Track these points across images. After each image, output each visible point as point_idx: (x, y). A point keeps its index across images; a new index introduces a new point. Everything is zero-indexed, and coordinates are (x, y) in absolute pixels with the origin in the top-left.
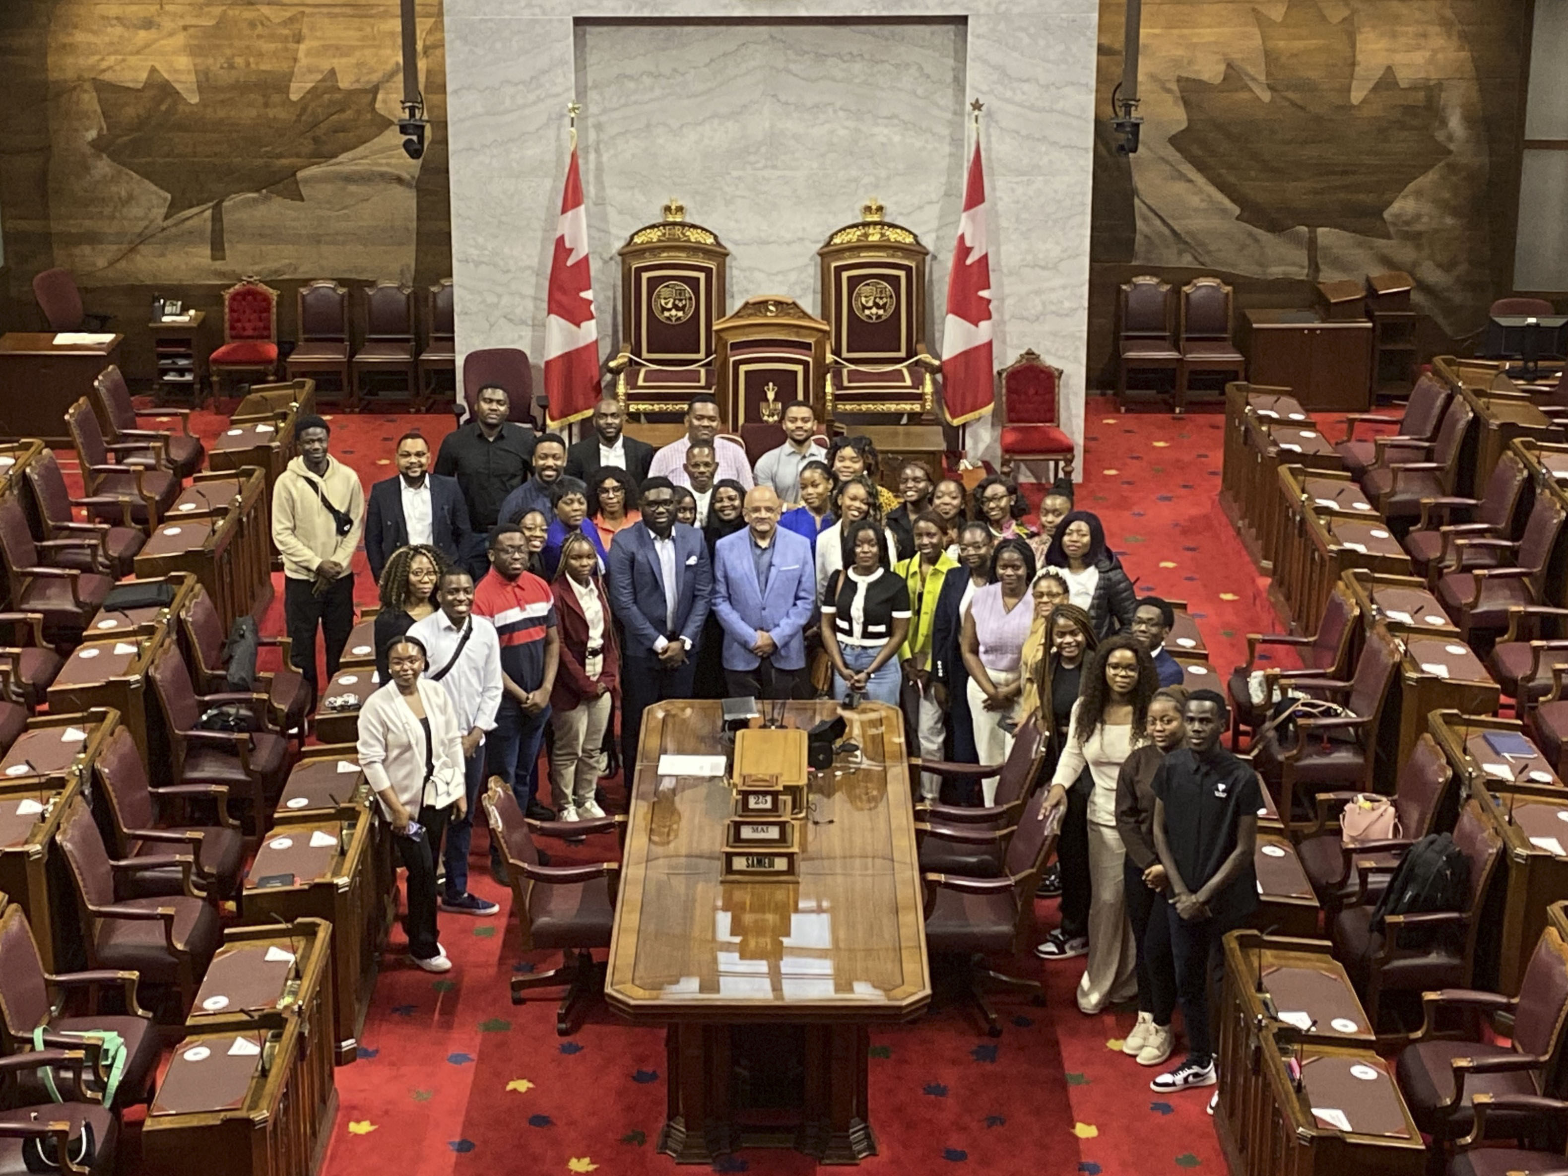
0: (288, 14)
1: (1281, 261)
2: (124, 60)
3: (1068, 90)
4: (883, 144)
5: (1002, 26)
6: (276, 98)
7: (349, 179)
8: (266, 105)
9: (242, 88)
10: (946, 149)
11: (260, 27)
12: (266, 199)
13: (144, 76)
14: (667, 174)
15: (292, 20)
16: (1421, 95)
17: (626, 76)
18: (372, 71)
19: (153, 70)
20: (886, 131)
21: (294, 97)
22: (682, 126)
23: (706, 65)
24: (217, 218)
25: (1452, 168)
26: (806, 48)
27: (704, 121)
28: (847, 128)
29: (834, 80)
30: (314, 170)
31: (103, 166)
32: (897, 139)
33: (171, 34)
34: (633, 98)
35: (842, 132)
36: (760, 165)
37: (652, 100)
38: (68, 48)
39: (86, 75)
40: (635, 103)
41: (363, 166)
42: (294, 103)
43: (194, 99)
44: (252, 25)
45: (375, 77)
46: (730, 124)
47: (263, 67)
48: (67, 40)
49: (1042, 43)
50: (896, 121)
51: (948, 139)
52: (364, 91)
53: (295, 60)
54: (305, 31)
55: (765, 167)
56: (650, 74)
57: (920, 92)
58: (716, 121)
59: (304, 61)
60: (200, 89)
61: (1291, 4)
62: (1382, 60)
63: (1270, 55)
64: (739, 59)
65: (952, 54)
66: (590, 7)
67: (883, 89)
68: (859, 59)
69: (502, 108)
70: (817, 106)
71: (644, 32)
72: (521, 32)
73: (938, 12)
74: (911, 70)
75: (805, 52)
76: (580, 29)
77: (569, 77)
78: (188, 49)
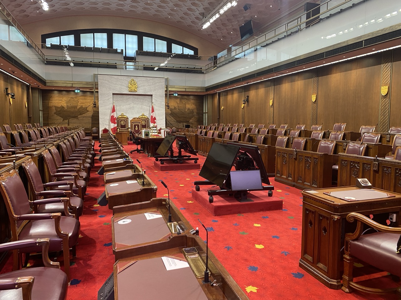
1: (180, 126)
2: (58, 104)
4: (144, 108)
5: (156, 96)
6: (76, 108)
7: (84, 117)
8: (74, 109)
9: (72, 107)
11: (74, 101)
12: (74, 119)
15: (77, 100)
16: (192, 111)
17: (118, 100)
18: (87, 105)
19: (61, 105)
21: (78, 108)
23: (126, 99)
24: (68, 121)
25: (195, 117)
27: (126, 105)
29: (139, 101)
30: (80, 116)
31: (56, 115)
32: (146, 107)
33: (64, 101)
34: (118, 102)
35: (140, 106)
38: (51, 103)
39: (53, 106)
41: (86, 116)
43: (66, 108)
45: (87, 106)
46: (129, 105)
47: (74, 105)
49: (160, 97)
50: (145, 105)
52: (86, 108)
54: (79, 101)
55: (132, 110)
56: (120, 100)
57: (148, 103)
59: (79, 104)
61: (180, 102)
62: (188, 107)
63: (178, 106)
64: (129, 99)
65: (151, 99)
66: (114, 92)
67: (144, 102)
68: (142, 99)
69: (105, 102)
70: (138, 104)
71: (119, 96)
72: (107, 94)
73: (150, 94)
74: (147, 100)
75: (136, 98)
76: (113, 96)
77: (112, 99)
78: (66, 103)
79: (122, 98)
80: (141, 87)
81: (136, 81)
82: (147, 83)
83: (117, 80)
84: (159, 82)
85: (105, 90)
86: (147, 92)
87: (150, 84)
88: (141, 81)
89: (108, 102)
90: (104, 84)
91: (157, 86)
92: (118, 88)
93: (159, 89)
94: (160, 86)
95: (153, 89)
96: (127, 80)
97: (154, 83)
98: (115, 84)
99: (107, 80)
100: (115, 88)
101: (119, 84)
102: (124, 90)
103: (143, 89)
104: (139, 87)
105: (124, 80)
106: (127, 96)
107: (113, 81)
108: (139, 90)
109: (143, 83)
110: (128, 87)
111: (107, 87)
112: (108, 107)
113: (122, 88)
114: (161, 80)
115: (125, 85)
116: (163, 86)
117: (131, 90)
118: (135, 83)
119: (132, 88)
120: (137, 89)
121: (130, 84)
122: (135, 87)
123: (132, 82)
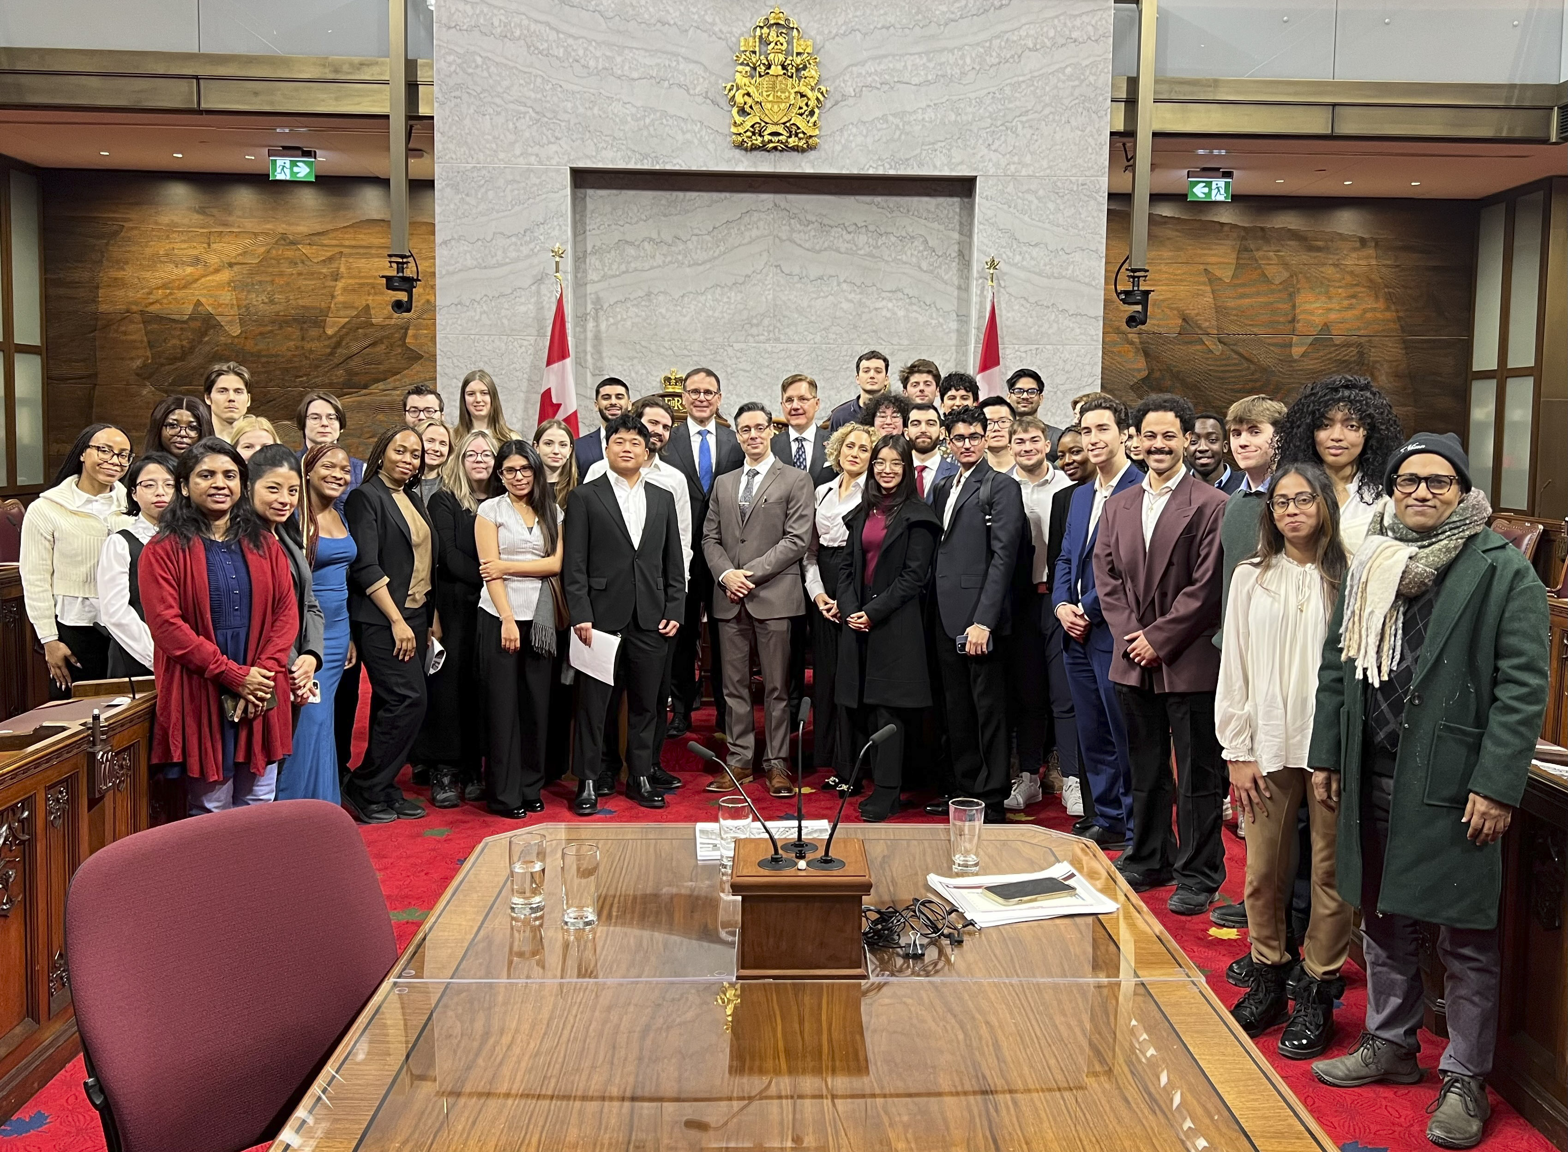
0: (329, 254)
2: (171, 294)
3: (1077, 257)
4: (888, 319)
5: (1010, 188)
6: (314, 332)
8: (303, 339)
9: (282, 322)
10: (950, 325)
11: (300, 265)
13: (189, 309)
14: (667, 345)
15: (331, 259)
16: (1354, 351)
17: (627, 242)
19: (198, 303)
20: (890, 305)
22: (684, 295)
23: (709, 233)
26: (809, 217)
27: (706, 290)
28: (851, 301)
29: (838, 251)
31: (147, 392)
32: (901, 313)
33: (217, 271)
34: (633, 265)
35: (845, 306)
37: (652, 268)
38: (118, 282)
39: (134, 308)
40: (636, 270)
42: (330, 337)
43: (236, 331)
44: (293, 263)
46: (732, 294)
47: (301, 302)
48: (120, 274)
49: (1051, 206)
50: (900, 295)
51: (950, 314)
52: (397, 327)
53: (333, 297)
54: (343, 269)
55: (768, 340)
56: (651, 240)
57: (924, 265)
58: (718, 291)
59: (341, 298)
60: (242, 322)
61: (1238, 266)
62: (1318, 320)
63: (1220, 310)
64: (743, 228)
65: (958, 227)
66: (587, 157)
67: (887, 262)
68: (864, 230)
69: (494, 261)
70: (821, 278)
71: (646, 197)
72: (514, 181)
73: (946, 172)
74: (916, 243)
75: (810, 222)
76: (580, 192)
77: (566, 231)
78: (233, 285)
79: (665, 216)
80: (858, 94)
81: (813, 33)
82: (925, 59)
83: (619, 32)
84: (1048, 44)
85: (494, 138)
86: (924, 153)
87: (960, 62)
88: (859, 36)
89: (528, 257)
90: (485, 74)
91: (1023, 86)
92: (629, 119)
93: (1047, 116)
94: (1060, 85)
95: (981, 118)
96: (717, 29)
97: (1000, 47)
98: (598, 74)
99: (518, 33)
100: (596, 110)
101: (635, 75)
102: (688, 136)
103: (879, 114)
104: (844, 97)
105: (691, 32)
106: (715, 195)
107: (576, 38)
108: (841, 130)
109: (885, 56)
110: (724, 102)
111: (522, 109)
112: (523, 309)
113: (671, 117)
114: (1078, 22)
115: (701, 80)
116: (1092, 79)
117: (754, 134)
118: (798, 54)
119: (769, 106)
120: (815, 118)
121: (742, 64)
122: (802, 102)
123: (764, 42)
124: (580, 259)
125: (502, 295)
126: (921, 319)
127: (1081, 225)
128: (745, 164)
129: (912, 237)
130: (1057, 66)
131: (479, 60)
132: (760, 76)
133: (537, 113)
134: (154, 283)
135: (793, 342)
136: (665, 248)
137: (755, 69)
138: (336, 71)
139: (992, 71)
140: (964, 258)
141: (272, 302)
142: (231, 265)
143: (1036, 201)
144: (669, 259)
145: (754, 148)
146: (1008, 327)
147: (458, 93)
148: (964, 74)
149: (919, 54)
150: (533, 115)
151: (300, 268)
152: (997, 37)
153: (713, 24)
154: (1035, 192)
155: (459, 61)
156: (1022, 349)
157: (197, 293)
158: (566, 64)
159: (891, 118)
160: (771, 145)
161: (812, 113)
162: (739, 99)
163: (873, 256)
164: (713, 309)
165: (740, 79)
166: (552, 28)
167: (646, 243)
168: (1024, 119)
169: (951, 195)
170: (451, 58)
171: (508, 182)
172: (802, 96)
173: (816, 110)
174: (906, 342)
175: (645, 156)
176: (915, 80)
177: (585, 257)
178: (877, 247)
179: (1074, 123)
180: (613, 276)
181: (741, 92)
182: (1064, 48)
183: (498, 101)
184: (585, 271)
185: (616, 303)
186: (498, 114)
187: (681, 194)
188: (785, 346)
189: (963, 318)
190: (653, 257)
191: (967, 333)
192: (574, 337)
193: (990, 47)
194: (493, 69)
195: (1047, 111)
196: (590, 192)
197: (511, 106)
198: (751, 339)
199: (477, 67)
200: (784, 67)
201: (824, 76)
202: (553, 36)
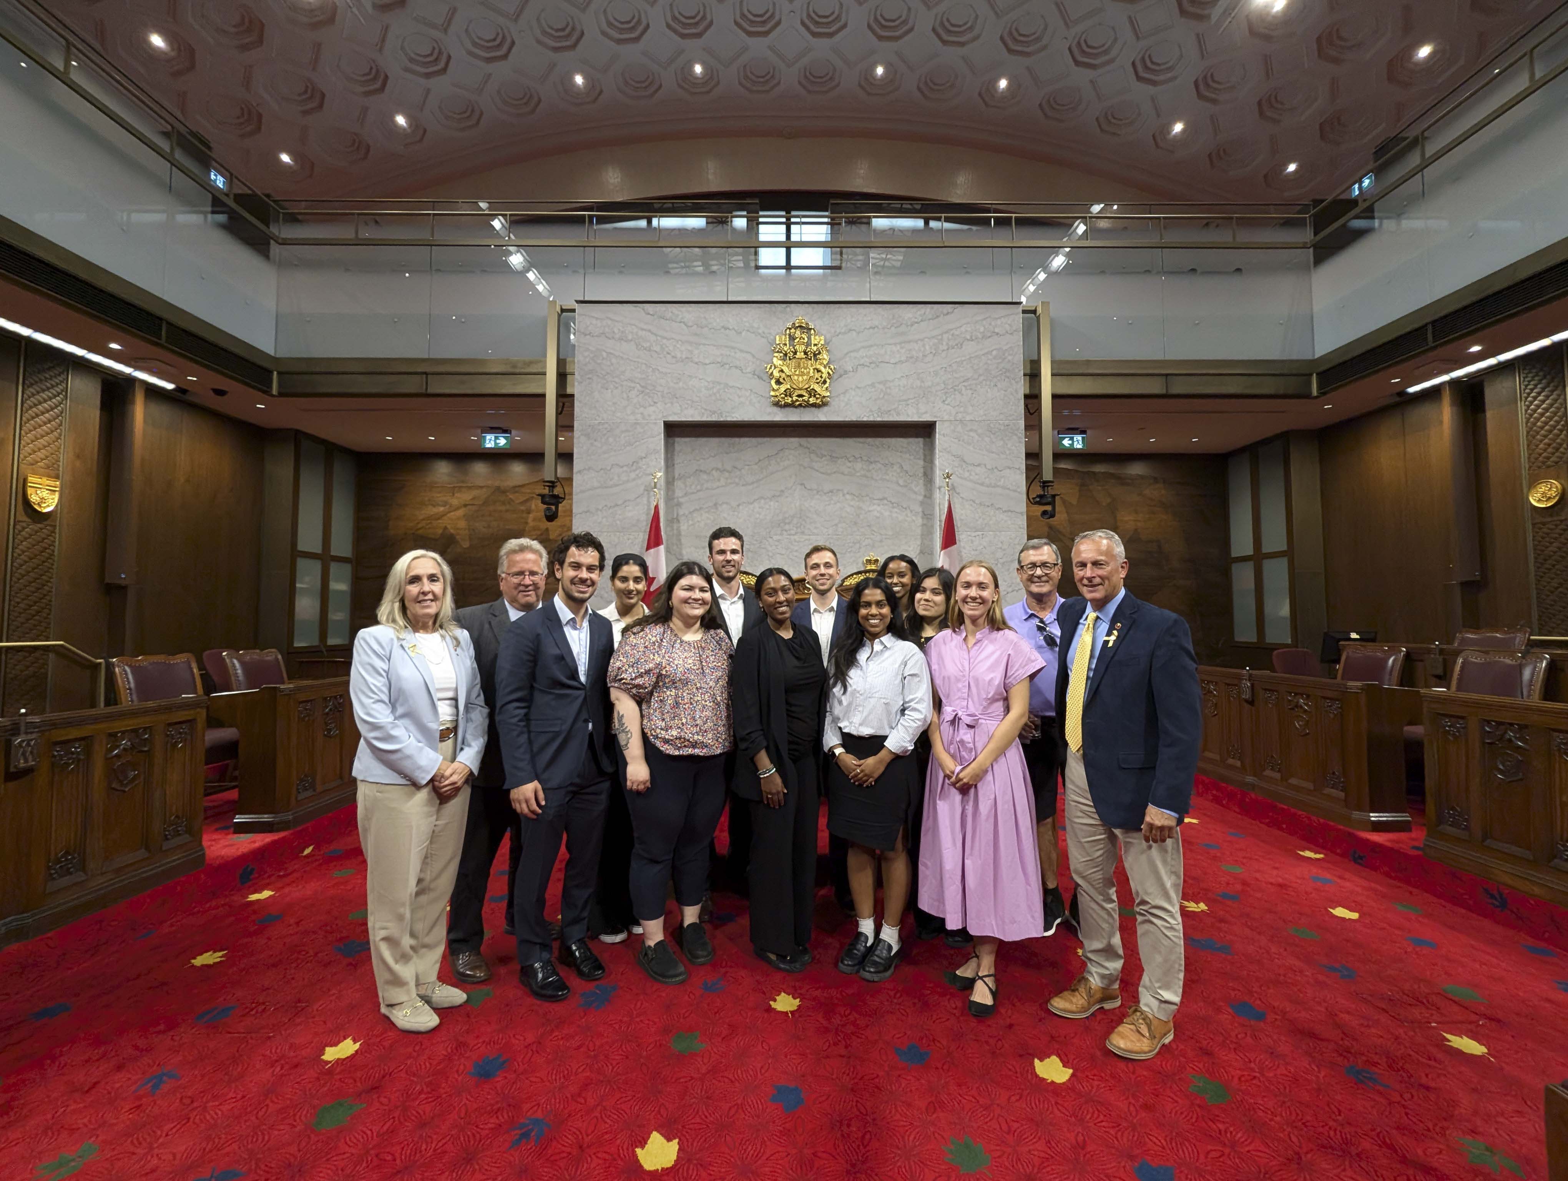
0: (525, 498)
2: (429, 524)
3: (1006, 472)
4: (877, 518)
5: (959, 428)
10: (919, 521)
11: (507, 504)
13: (440, 531)
15: (526, 501)
16: (1155, 546)
17: (701, 471)
19: (446, 528)
20: (879, 508)
22: (738, 506)
23: (756, 464)
25: (1176, 587)
27: (755, 500)
28: (852, 506)
29: (843, 473)
32: (887, 514)
34: (705, 486)
35: (848, 509)
36: (793, 532)
37: (718, 487)
38: (400, 518)
39: (409, 532)
44: (503, 504)
46: (772, 503)
48: (401, 513)
49: (987, 439)
50: (885, 502)
51: (921, 514)
55: (796, 533)
56: (717, 469)
57: (901, 482)
58: (763, 501)
60: (471, 539)
61: (1081, 497)
64: (778, 460)
65: (922, 457)
66: (675, 414)
67: (876, 480)
68: (859, 460)
69: (611, 483)
70: (831, 491)
71: (714, 442)
72: (627, 431)
73: (915, 418)
74: (895, 467)
75: (823, 456)
76: (670, 440)
77: (660, 463)
78: (466, 517)
79: (727, 453)
80: (855, 370)
81: (824, 332)
82: (898, 347)
83: (696, 334)
84: (980, 336)
85: (614, 404)
86: (900, 407)
87: (922, 349)
88: (854, 333)
89: (634, 480)
90: (609, 363)
91: (965, 363)
92: (703, 389)
93: (981, 382)
94: (989, 362)
95: (938, 384)
96: (760, 331)
97: (949, 340)
98: (682, 361)
99: (630, 337)
100: (681, 384)
101: (707, 361)
102: (742, 399)
103: (870, 383)
104: (846, 372)
105: (744, 334)
106: (760, 440)
107: (668, 339)
108: (844, 393)
109: (871, 346)
110: (765, 377)
111: (633, 385)
112: (630, 514)
113: (731, 387)
114: (999, 322)
115: (751, 363)
116: (1010, 358)
117: (786, 396)
118: (815, 345)
119: (796, 377)
120: (827, 385)
121: (778, 352)
122: (817, 375)
123: (792, 338)
124: (670, 482)
125: (617, 505)
126: (901, 518)
127: (1008, 452)
128: (780, 416)
129: (892, 464)
130: (986, 351)
131: (604, 354)
132: (790, 359)
133: (643, 387)
134: (421, 517)
135: (814, 534)
136: (727, 474)
137: (786, 355)
138: (514, 367)
139: (944, 354)
140: (928, 476)
141: (489, 527)
142: (465, 505)
143: (977, 437)
144: (729, 481)
145: (787, 405)
146: (961, 520)
147: (590, 376)
148: (924, 356)
149: (895, 344)
150: (640, 388)
151: (508, 507)
152: (946, 332)
153: (758, 328)
154: (976, 431)
155: (592, 355)
156: (974, 534)
157: (445, 522)
158: (661, 356)
159: (877, 385)
160: (798, 403)
161: (825, 382)
162: (776, 374)
163: (867, 477)
164: (760, 514)
165: (776, 361)
166: (652, 333)
167: (714, 472)
168: (966, 384)
169: (917, 436)
170: (586, 354)
171: (623, 432)
172: (819, 371)
173: (828, 381)
174: (890, 533)
175: (714, 412)
176: (892, 361)
177: (673, 481)
178: (869, 471)
179: (999, 385)
180: (693, 493)
181: (777, 370)
182: (990, 340)
183: (616, 380)
184: (674, 491)
185: (694, 511)
186: (617, 388)
187: (737, 440)
188: (807, 537)
189: (928, 516)
190: (719, 480)
191: (932, 526)
192: (666, 533)
193: (942, 339)
194: (614, 361)
195: (982, 378)
196: (677, 439)
197: (625, 383)
198: (785, 533)
199: (603, 359)
200: (805, 353)
201: (832, 359)
202: (653, 338)
